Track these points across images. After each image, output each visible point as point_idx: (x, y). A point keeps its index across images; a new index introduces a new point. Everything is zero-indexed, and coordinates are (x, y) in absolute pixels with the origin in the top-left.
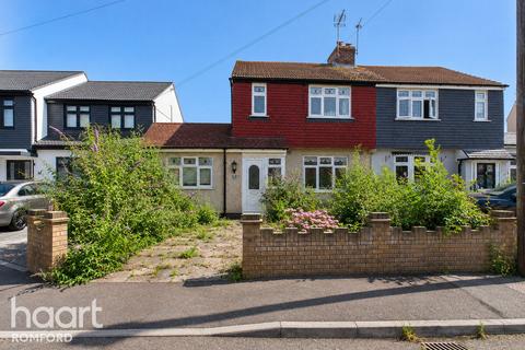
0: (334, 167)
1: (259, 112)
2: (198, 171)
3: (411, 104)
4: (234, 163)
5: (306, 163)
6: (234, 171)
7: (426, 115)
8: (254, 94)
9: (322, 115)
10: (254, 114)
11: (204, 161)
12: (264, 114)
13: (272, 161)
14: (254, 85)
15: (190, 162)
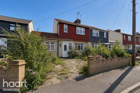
0: (81, 46)
1: (66, 31)
2: (50, 46)
3: (95, 33)
4: (60, 44)
5: (75, 45)
6: (60, 46)
7: (98, 36)
8: (64, 27)
9: (79, 34)
10: (64, 32)
11: (52, 43)
12: (67, 32)
13: (70, 44)
14: (64, 25)
15: (48, 43)
